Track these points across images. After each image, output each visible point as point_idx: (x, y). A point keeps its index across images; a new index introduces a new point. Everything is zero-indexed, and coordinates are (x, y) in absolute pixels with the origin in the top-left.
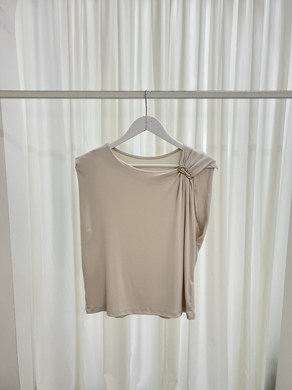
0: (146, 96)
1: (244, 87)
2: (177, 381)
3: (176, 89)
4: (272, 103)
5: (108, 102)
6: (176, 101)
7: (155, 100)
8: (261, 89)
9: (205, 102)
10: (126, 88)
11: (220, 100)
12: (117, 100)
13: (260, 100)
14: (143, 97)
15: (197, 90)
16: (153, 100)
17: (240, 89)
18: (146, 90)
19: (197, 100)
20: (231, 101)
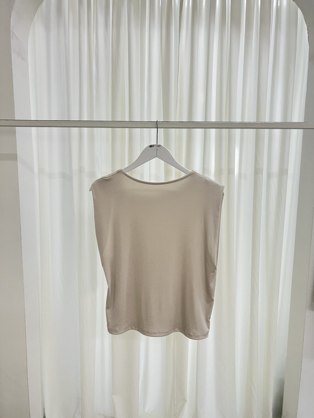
0: (157, 126)
1: (250, 118)
2: (186, 401)
3: (185, 120)
4: (277, 132)
5: (119, 131)
6: (185, 130)
7: (164, 130)
8: (267, 120)
9: (213, 131)
10: (137, 118)
11: (227, 130)
12: (127, 129)
13: (266, 130)
14: (154, 127)
15: (205, 120)
16: (162, 129)
17: (246, 120)
18: (157, 121)
19: (205, 130)
20: (238, 131)
